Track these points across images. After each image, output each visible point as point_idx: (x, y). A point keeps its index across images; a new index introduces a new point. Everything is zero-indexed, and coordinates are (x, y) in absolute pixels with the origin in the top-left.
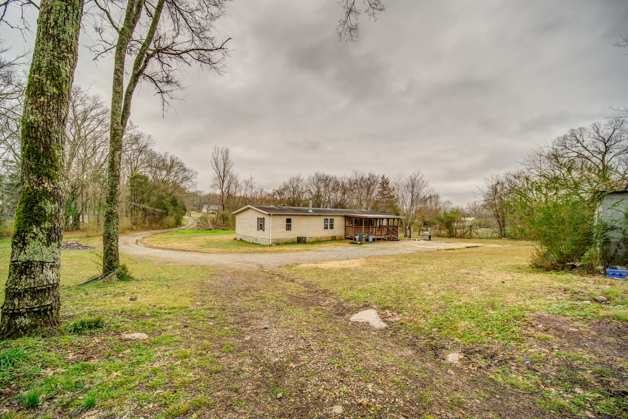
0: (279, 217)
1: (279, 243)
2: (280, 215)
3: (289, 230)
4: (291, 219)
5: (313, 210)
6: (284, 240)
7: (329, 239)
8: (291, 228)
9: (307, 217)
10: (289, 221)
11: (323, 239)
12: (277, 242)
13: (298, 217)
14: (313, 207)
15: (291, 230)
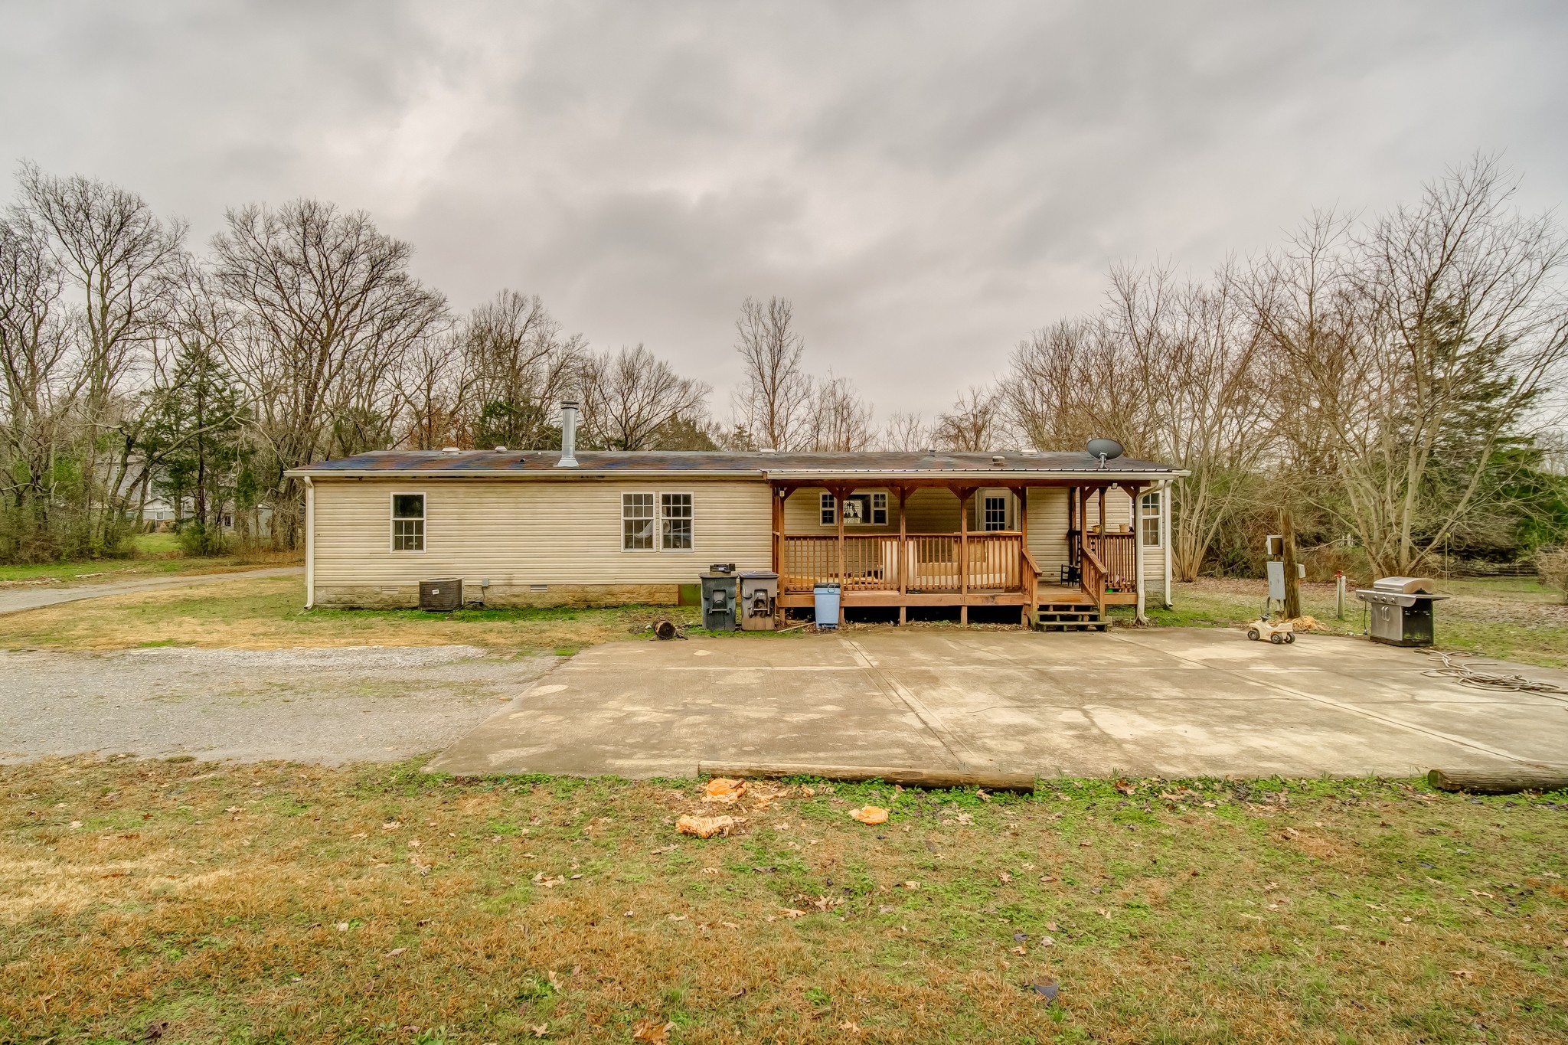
0: (354, 489)
1: (360, 602)
2: (360, 480)
3: (409, 547)
4: (420, 498)
5: (579, 458)
6: (385, 594)
7: (661, 598)
8: (420, 541)
9: (516, 489)
10: (408, 506)
11: (623, 599)
12: (346, 598)
13: (461, 489)
14: (577, 448)
15: (420, 546)
